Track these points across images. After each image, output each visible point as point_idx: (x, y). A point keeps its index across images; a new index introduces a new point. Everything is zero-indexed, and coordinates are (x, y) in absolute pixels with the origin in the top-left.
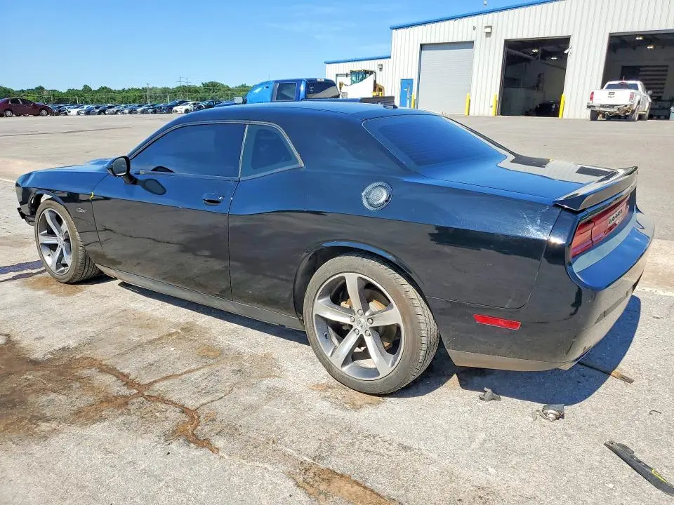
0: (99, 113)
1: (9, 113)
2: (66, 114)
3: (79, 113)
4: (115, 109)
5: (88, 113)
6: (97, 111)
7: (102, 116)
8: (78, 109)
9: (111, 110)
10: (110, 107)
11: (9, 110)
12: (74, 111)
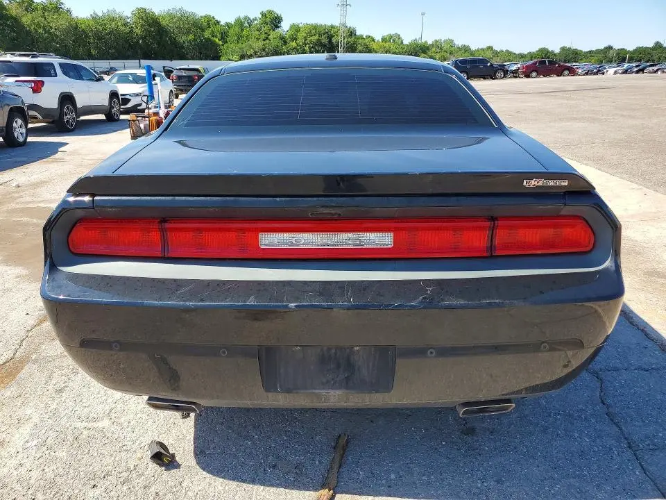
0: (637, 72)
1: (534, 74)
2: (603, 74)
3: (616, 73)
4: (655, 68)
5: (625, 72)
6: (636, 69)
7: (640, 75)
8: (616, 69)
9: (651, 69)
10: (651, 66)
11: (536, 71)
12: (611, 71)
